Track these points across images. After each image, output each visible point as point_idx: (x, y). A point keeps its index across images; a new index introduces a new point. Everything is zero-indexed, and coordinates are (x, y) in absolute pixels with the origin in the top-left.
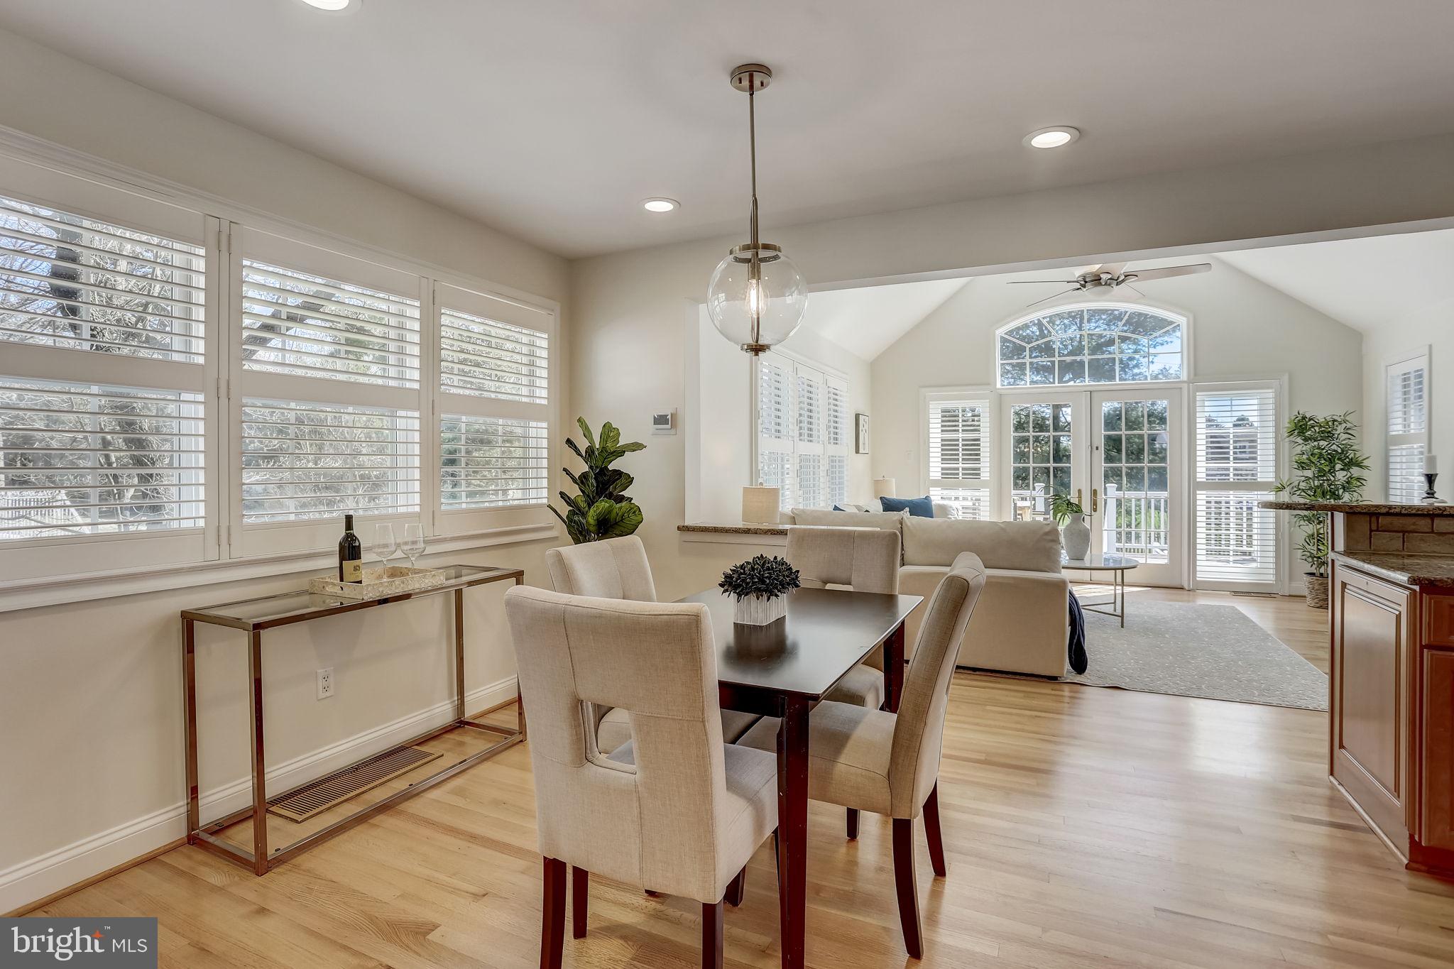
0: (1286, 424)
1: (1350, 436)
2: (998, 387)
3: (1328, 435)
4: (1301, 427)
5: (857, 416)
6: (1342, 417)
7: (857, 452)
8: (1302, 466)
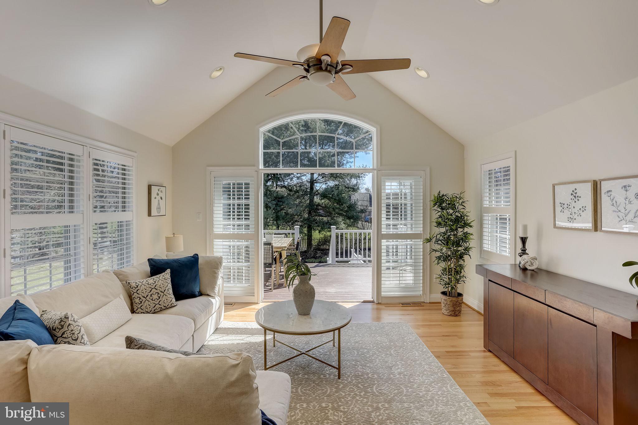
0: (430, 199)
1: (464, 207)
2: (260, 168)
3: (452, 205)
4: (440, 201)
5: (150, 187)
6: (459, 195)
7: (150, 214)
8: (439, 224)
